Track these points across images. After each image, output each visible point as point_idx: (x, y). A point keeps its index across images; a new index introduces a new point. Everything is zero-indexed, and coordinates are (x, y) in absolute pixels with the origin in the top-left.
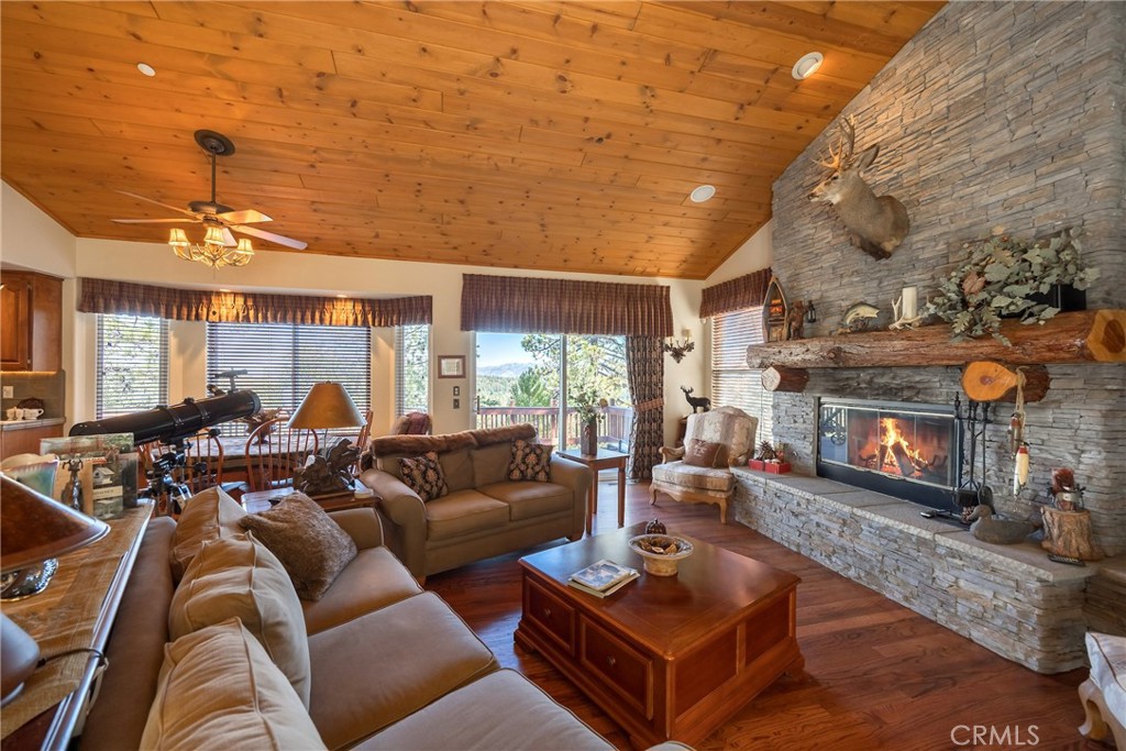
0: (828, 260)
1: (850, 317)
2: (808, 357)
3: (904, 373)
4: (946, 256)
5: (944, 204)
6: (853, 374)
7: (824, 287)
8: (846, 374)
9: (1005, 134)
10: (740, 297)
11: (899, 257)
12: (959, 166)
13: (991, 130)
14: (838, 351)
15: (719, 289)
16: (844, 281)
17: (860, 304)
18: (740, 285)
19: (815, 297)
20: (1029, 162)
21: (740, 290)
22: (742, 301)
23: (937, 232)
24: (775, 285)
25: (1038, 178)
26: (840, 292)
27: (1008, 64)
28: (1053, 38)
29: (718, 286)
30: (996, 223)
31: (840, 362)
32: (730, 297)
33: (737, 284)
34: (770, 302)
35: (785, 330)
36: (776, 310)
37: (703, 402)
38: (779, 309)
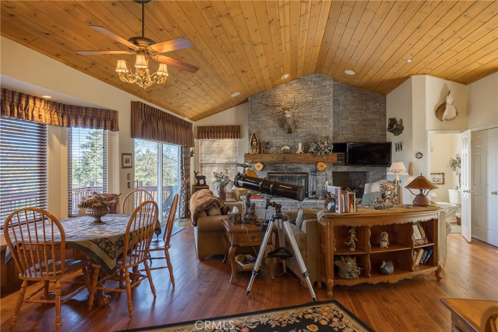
0: (272, 130)
1: (283, 149)
2: (273, 160)
4: (305, 137)
5: (304, 124)
6: (280, 165)
7: (270, 138)
8: (278, 165)
9: (317, 113)
10: (223, 134)
11: (294, 134)
12: (308, 116)
13: (314, 111)
14: (284, 158)
15: (210, 128)
16: (278, 137)
17: (285, 145)
18: (223, 129)
19: (267, 140)
20: (321, 121)
21: (223, 131)
22: (224, 136)
23: (303, 130)
24: (254, 134)
25: (322, 125)
26: (276, 140)
27: (317, 98)
28: (324, 97)
29: (209, 127)
30: (315, 132)
31: (284, 161)
32: (217, 133)
33: (221, 128)
34: (252, 140)
35: (258, 150)
36: (254, 143)
37: (204, 178)
38: (255, 143)
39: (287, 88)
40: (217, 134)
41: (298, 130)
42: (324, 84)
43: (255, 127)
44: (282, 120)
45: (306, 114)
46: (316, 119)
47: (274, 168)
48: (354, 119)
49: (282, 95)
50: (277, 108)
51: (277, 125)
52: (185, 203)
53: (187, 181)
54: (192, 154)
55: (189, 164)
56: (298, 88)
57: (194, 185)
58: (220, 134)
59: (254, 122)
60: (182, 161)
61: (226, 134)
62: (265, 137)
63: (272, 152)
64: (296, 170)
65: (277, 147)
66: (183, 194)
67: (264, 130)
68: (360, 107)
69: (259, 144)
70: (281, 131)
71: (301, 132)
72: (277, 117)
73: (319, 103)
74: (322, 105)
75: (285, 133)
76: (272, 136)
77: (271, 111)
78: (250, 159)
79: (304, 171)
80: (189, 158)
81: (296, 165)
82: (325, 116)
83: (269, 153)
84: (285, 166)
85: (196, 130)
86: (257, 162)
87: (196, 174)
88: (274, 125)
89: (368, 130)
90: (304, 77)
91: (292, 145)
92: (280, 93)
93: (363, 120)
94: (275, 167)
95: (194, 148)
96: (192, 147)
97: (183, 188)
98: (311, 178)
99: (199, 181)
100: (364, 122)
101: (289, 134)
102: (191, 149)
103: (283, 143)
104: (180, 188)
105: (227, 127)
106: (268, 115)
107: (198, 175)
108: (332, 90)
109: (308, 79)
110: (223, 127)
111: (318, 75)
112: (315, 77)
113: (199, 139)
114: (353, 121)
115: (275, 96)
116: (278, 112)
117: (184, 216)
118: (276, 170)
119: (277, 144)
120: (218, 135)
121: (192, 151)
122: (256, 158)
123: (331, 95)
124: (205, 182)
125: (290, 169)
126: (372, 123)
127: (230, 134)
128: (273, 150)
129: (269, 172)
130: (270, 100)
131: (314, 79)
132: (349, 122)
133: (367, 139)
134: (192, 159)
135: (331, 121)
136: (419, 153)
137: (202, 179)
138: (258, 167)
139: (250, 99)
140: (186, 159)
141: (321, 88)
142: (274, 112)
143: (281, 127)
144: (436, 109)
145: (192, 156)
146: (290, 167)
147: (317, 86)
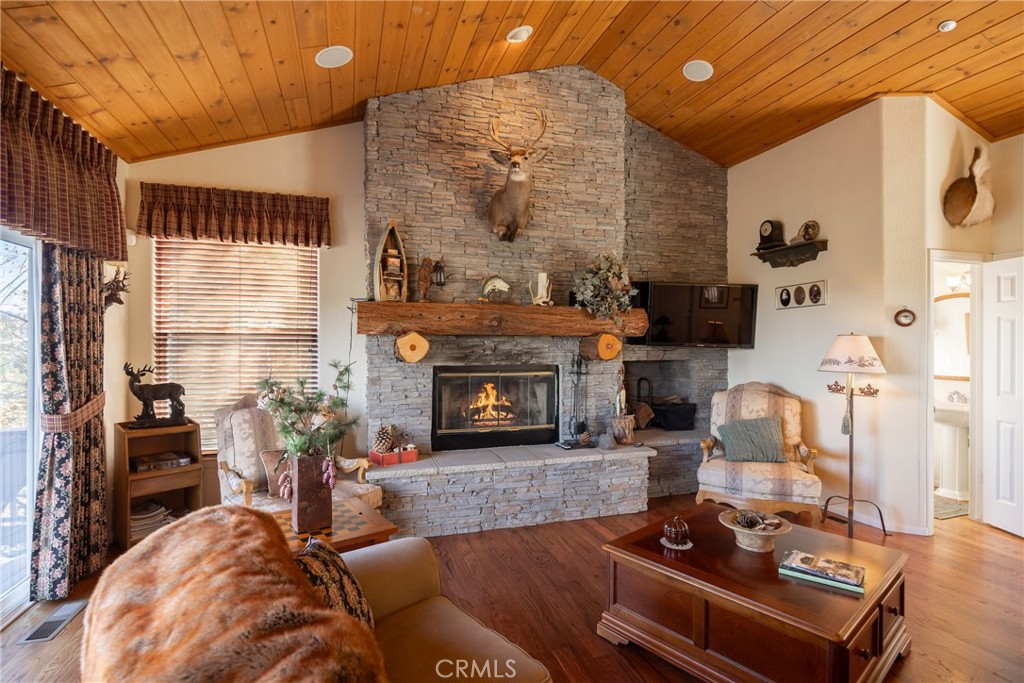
0: (451, 223)
1: (488, 288)
2: (463, 323)
3: (525, 341)
5: (550, 216)
6: (477, 341)
7: (445, 250)
8: (470, 342)
9: (583, 187)
10: (260, 224)
11: (519, 244)
12: (560, 192)
13: (577, 178)
14: (500, 320)
15: (202, 197)
16: (470, 250)
17: (496, 277)
18: (260, 205)
19: (435, 258)
20: (595, 212)
21: (259, 212)
22: (266, 231)
23: (546, 234)
24: (392, 232)
25: (598, 224)
26: (465, 259)
27: (585, 143)
28: (604, 144)
29: (198, 190)
30: (579, 243)
31: (498, 330)
32: (234, 216)
33: (254, 201)
34: (385, 251)
35: (405, 289)
36: (394, 262)
37: (173, 392)
38: (397, 262)
39: (499, 95)
40: (234, 222)
41: (531, 233)
42: (602, 103)
43: (394, 206)
44: (483, 194)
45: (555, 186)
46: (583, 202)
47: (456, 353)
48: (661, 220)
49: (482, 113)
50: (468, 154)
51: (468, 208)
52: (68, 524)
53: (85, 413)
54: (113, 293)
55: (96, 336)
56: (532, 101)
57: (124, 425)
58: (247, 222)
59: (388, 189)
60: (48, 317)
61: (272, 225)
62: (427, 246)
63: (450, 298)
64: (525, 358)
65: (467, 281)
66: (58, 483)
67: (425, 220)
68: (675, 189)
69: (410, 267)
70: (481, 230)
71: (538, 238)
72: (468, 182)
73: (590, 158)
74: (597, 166)
75: (494, 237)
76: (451, 246)
77: (447, 159)
78: (382, 318)
79: (548, 362)
80: (100, 311)
81: (525, 343)
82: (605, 200)
83: (442, 302)
84: (492, 345)
85: (137, 198)
86: (405, 332)
87: (133, 376)
88: (458, 207)
89: (692, 251)
90: (549, 71)
91: (513, 277)
92: (477, 104)
93: (682, 226)
94: (460, 348)
95: (124, 267)
96: (113, 257)
97: (59, 454)
98: (566, 382)
99: (148, 406)
100: (682, 231)
101: (506, 243)
102: (109, 270)
103: (486, 271)
104: (40, 454)
105: (277, 198)
106: (438, 172)
107: (144, 381)
108: (622, 124)
109: (561, 78)
110: (260, 196)
111: (588, 73)
112: (581, 78)
113: (149, 233)
114: (660, 224)
115: (460, 110)
116: (472, 168)
117: (62, 589)
118: (465, 357)
119: (469, 272)
120: (240, 224)
121: (116, 281)
122: (404, 317)
123: (621, 141)
124: (178, 410)
125: (508, 355)
126: (699, 235)
127: (291, 227)
128: (453, 290)
129: (439, 364)
130: (446, 123)
131: (578, 84)
132: (650, 227)
133: (688, 274)
134: (113, 316)
135: (620, 214)
136: (905, 311)
137: (163, 398)
138: (413, 348)
139: (373, 104)
140: (74, 309)
141: (595, 114)
142: (459, 164)
143: (481, 218)
144: (944, 194)
145: (113, 298)
146: (507, 347)
147: (586, 107)
